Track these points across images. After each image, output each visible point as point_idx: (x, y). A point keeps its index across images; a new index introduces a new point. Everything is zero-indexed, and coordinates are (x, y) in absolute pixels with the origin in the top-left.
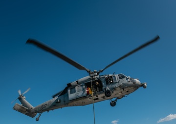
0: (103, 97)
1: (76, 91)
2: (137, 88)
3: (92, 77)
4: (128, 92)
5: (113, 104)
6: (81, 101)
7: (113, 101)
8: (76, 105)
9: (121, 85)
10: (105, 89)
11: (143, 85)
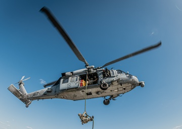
0: (97, 93)
1: (69, 81)
2: (135, 87)
3: (89, 69)
4: (124, 89)
5: (106, 103)
6: (72, 94)
7: (106, 100)
8: (67, 99)
9: (119, 79)
10: (101, 82)
11: (140, 84)
